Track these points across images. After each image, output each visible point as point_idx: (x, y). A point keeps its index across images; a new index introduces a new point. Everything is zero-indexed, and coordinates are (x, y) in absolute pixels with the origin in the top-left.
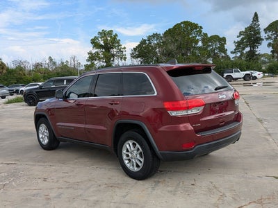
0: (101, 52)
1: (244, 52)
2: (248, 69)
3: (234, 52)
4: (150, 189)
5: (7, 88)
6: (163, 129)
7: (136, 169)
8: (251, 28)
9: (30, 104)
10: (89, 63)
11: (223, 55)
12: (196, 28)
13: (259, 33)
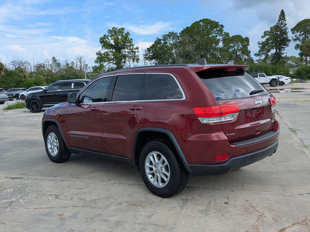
0: (111, 52)
1: (270, 54)
2: (274, 73)
3: (259, 55)
4: (178, 209)
5: (6, 92)
6: (192, 138)
7: (161, 185)
8: (277, 28)
9: (33, 111)
10: (98, 65)
11: (246, 57)
12: (216, 27)
13: (286, 33)
